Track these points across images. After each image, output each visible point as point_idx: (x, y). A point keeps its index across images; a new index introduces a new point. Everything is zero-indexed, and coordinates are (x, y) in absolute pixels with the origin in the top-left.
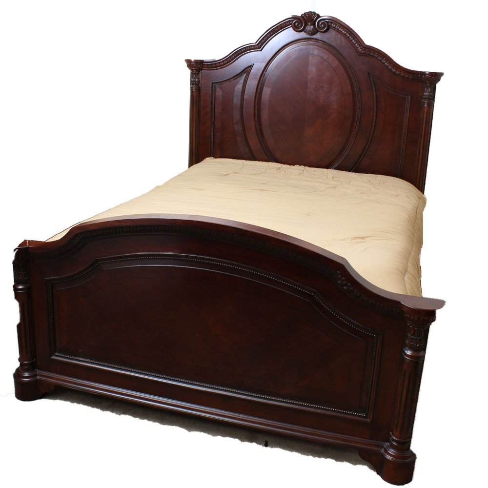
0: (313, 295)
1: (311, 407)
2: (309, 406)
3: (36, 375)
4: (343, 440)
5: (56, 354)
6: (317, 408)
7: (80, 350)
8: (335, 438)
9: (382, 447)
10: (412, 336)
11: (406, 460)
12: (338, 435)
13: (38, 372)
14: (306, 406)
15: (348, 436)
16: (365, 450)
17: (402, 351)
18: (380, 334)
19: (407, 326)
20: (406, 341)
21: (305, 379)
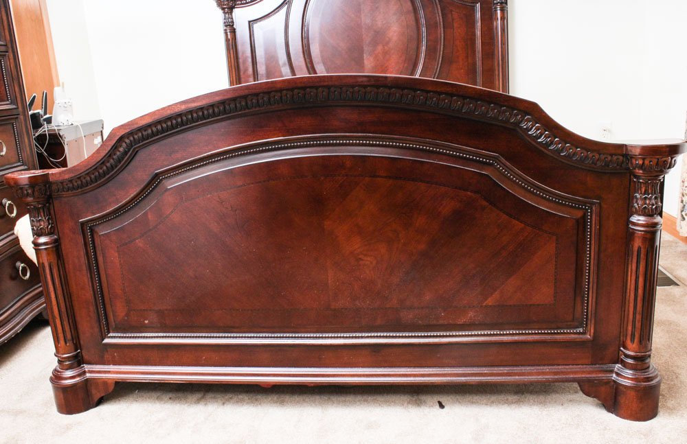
0: (493, 163)
1: (503, 335)
2: (500, 335)
3: (85, 372)
4: (556, 373)
5: (111, 335)
6: (513, 334)
7: (146, 322)
8: (544, 373)
9: (612, 371)
10: (645, 194)
11: (652, 382)
12: (547, 369)
13: (87, 367)
14: (497, 335)
15: (560, 367)
16: (589, 381)
17: (628, 222)
18: (595, 203)
19: (632, 183)
20: (633, 206)
21: (492, 294)
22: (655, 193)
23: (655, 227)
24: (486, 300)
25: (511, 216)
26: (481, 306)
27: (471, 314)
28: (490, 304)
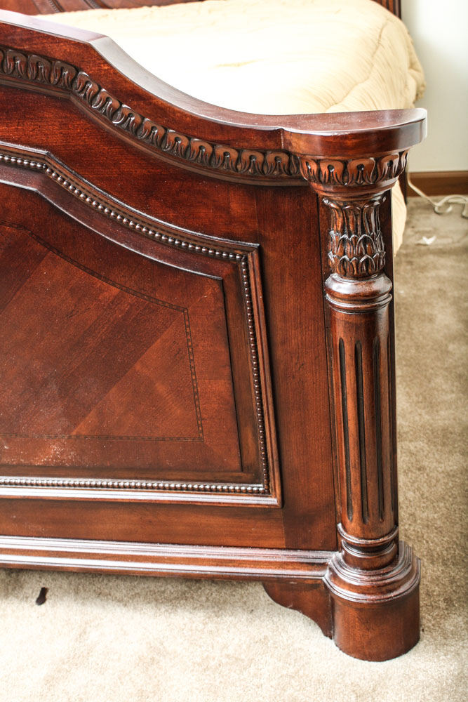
8: (197, 561)
9: (323, 566)
10: (343, 233)
15: (229, 551)
16: (279, 580)
17: (324, 290)
18: (249, 250)
19: (321, 208)
20: (328, 258)
21: (84, 416)
22: (363, 232)
23: (373, 301)
24: (76, 425)
25: (92, 273)
26: (70, 437)
27: (55, 449)
28: (83, 433)
